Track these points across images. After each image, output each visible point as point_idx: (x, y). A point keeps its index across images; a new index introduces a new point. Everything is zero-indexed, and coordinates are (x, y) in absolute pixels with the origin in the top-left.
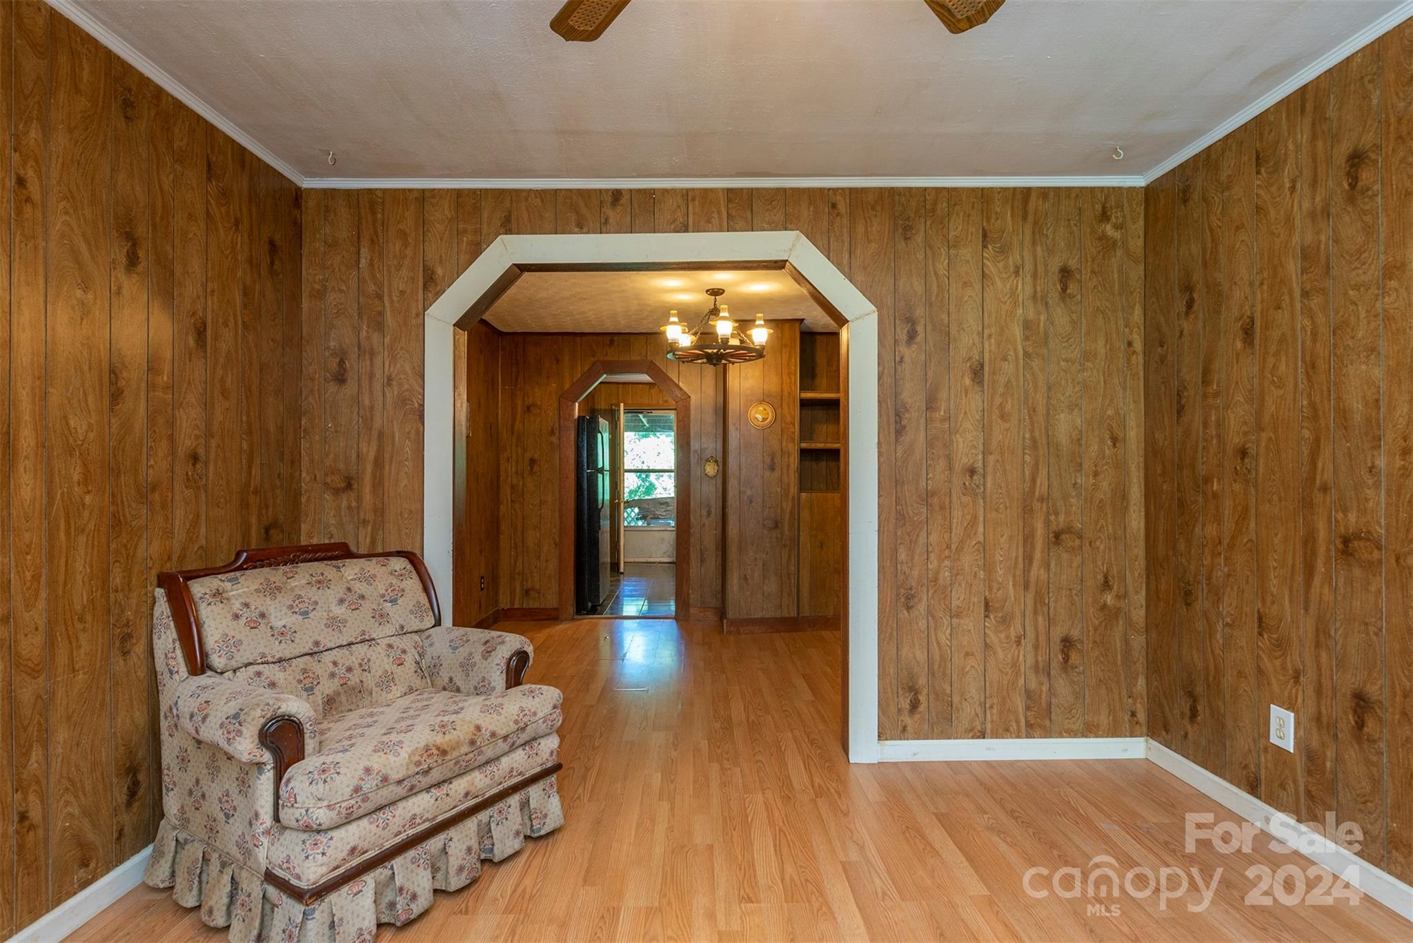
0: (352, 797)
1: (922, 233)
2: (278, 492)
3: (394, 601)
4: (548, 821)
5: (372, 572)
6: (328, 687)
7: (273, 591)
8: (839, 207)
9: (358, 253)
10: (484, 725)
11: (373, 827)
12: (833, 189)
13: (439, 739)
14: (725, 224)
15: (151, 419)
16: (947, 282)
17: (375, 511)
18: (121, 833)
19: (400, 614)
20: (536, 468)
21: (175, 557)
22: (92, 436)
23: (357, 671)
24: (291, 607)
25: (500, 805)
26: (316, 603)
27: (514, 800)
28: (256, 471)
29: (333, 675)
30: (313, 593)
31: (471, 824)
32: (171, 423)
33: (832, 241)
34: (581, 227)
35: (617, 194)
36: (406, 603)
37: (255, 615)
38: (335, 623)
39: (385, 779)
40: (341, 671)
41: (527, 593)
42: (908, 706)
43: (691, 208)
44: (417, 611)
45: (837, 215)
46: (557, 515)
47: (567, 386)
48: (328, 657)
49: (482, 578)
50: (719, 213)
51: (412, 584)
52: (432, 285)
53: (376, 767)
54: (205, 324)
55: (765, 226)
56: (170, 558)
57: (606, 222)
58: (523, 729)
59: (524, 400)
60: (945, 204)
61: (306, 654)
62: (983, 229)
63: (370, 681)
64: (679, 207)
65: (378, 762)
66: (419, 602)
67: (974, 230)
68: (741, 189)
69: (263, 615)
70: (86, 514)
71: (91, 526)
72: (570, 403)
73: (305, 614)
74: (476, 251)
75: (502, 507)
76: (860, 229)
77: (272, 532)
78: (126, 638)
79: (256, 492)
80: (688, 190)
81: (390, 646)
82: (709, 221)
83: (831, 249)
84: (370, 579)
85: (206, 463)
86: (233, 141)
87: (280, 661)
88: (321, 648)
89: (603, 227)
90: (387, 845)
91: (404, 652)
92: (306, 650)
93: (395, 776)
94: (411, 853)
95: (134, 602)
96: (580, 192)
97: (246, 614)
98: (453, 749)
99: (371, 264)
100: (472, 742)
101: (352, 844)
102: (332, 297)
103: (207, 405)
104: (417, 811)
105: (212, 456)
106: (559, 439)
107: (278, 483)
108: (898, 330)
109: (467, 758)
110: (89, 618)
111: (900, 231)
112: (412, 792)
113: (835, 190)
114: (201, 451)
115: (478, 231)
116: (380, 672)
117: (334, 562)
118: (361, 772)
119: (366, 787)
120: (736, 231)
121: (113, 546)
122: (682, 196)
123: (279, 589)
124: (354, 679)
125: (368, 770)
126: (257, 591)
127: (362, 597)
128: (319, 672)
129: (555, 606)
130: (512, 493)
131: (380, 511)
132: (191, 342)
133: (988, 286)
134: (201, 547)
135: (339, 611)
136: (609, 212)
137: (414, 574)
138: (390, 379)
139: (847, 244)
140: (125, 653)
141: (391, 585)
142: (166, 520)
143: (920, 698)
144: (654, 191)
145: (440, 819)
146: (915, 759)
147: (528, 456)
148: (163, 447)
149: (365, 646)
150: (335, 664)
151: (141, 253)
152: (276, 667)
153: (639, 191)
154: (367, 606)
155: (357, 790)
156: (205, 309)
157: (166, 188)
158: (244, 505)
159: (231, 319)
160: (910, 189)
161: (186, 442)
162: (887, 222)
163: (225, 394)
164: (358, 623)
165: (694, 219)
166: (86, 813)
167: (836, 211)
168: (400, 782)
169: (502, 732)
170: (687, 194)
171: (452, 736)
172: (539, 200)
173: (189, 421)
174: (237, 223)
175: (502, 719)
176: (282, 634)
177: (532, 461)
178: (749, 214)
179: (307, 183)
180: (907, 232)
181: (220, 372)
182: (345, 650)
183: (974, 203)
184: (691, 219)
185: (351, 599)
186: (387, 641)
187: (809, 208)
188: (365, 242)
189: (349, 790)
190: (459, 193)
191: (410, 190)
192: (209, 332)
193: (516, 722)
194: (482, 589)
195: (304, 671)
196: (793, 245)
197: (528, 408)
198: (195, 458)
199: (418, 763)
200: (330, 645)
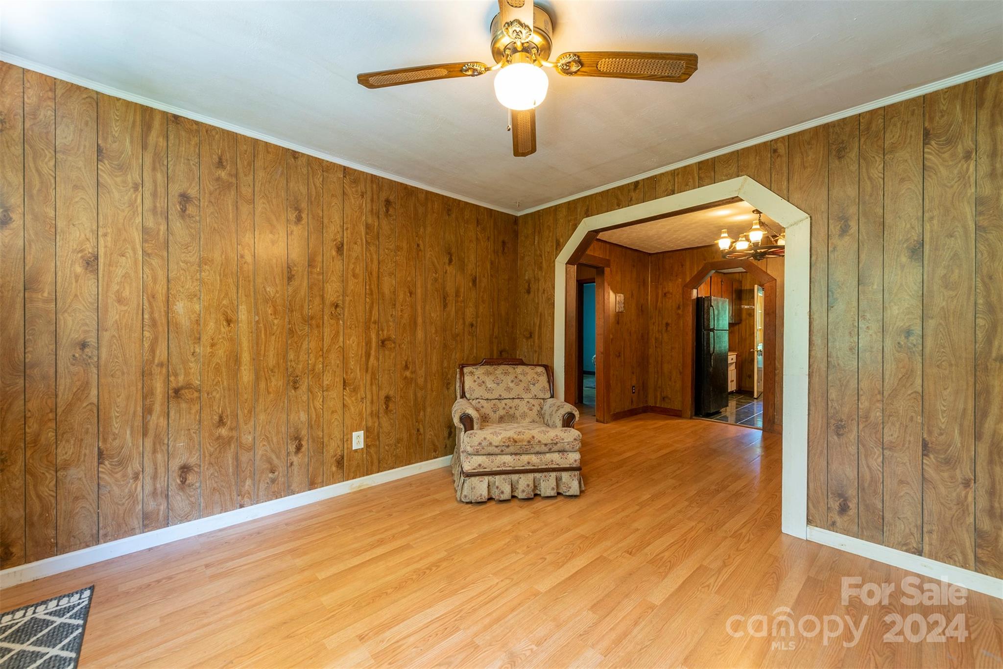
0: (478, 446)
1: (856, 150)
2: (506, 338)
3: (534, 384)
4: (571, 490)
5: (527, 371)
6: (502, 412)
7: (488, 374)
8: (779, 151)
9: (535, 239)
10: (536, 437)
11: (487, 460)
12: (775, 140)
13: (515, 437)
14: (697, 184)
15: (456, 312)
16: (882, 183)
17: (539, 346)
18: (446, 446)
19: (535, 390)
20: (669, 328)
21: (465, 359)
22: (438, 319)
23: (514, 409)
24: (493, 381)
25: (546, 474)
26: (503, 381)
27: (553, 474)
28: (496, 330)
29: (504, 408)
30: (502, 377)
31: (531, 476)
32: (464, 314)
33: (773, 175)
34: (619, 206)
35: (636, 184)
36: (539, 386)
37: (481, 381)
38: (508, 389)
39: (491, 444)
40: (507, 408)
41: (664, 399)
42: (837, 508)
43: (676, 180)
44: (543, 390)
45: (778, 157)
46: (681, 356)
47: (688, 280)
48: (504, 402)
49: (634, 386)
50: (693, 178)
51: (544, 379)
52: (559, 247)
53: (488, 438)
54: (476, 278)
55: (724, 178)
56: (463, 359)
57: (631, 200)
58: (556, 444)
59: (662, 290)
60: (881, 121)
61: (496, 399)
62: (925, 129)
63: (518, 414)
64: (669, 181)
65: (489, 437)
66: (544, 387)
67: (913, 133)
68: (708, 160)
69: (483, 382)
70: (436, 343)
71: (437, 347)
72: (689, 290)
73: (498, 384)
74: (575, 227)
75: (650, 350)
76: (797, 161)
77: (503, 353)
78: (448, 384)
79: (496, 338)
80: (674, 170)
81: (528, 402)
82: (687, 185)
83: (773, 180)
84: (524, 374)
85: (476, 327)
86: (487, 208)
87: (487, 399)
88: (502, 398)
89: (630, 203)
90: (494, 469)
91: (534, 405)
92: (496, 397)
93: (494, 444)
94: (503, 476)
95: (451, 372)
96: (619, 188)
97: (478, 381)
98: (520, 442)
99: (538, 243)
100: (529, 442)
101: (479, 463)
102: (527, 258)
103: (477, 307)
104: (507, 461)
105: (478, 325)
106: (683, 311)
107: (506, 334)
108: (831, 227)
109: (526, 447)
110: (437, 375)
111: (834, 153)
112: (502, 453)
113: (776, 140)
114: (474, 323)
115: (576, 219)
116: (522, 412)
117: (514, 366)
118: (482, 438)
119: (483, 444)
120: (704, 186)
121: (444, 354)
122: (671, 175)
123: (491, 374)
124: (512, 412)
125: (485, 439)
126: (483, 373)
127: (521, 381)
128: (499, 406)
129: (680, 409)
130: (655, 342)
131: (540, 347)
132: (471, 285)
133: (930, 176)
134: (474, 357)
135: (511, 385)
136: (633, 194)
137: (545, 375)
138: (544, 290)
139: (785, 174)
140: (448, 389)
141: (534, 378)
142: (462, 347)
143: (850, 504)
144: (655, 176)
145: (517, 468)
146: (842, 548)
147: (664, 322)
148: (461, 321)
149: (519, 400)
150: (506, 404)
151: (453, 258)
152: (485, 401)
153: (648, 179)
154: (522, 385)
155: (480, 444)
156: (476, 272)
157: (462, 234)
158: (491, 342)
159: (486, 274)
160: (844, 119)
161: (468, 320)
162: (822, 149)
163: (483, 302)
164: (517, 390)
165: (678, 186)
166: (435, 435)
167: (777, 154)
168: (497, 447)
169: (545, 442)
170: (674, 173)
171: (521, 437)
172: (600, 198)
173: (470, 312)
174: (488, 239)
175: (546, 437)
176: (488, 390)
177: (667, 324)
178: (713, 174)
179: (519, 214)
180: (841, 153)
181: (481, 294)
182: (511, 400)
183: (914, 110)
184: (676, 186)
185: (517, 381)
186: (528, 400)
187: (755, 158)
188: (536, 234)
189: (477, 443)
190: (569, 203)
191: (552, 207)
192: (477, 280)
193: (552, 440)
194: (633, 393)
195: (494, 405)
196: (742, 185)
197: (665, 294)
198: (472, 325)
199: (504, 442)
200: (505, 397)
